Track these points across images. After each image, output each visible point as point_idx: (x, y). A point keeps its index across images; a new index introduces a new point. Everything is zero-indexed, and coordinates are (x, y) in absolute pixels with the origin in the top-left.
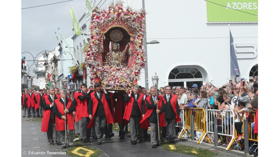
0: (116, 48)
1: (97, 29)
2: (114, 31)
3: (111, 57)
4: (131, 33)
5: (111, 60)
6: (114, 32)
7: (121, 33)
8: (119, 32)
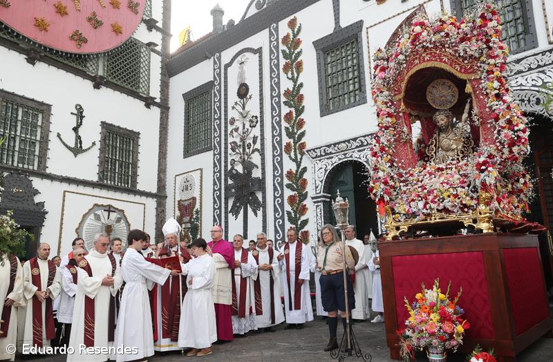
0: (443, 122)
1: (386, 93)
2: (432, 84)
3: (435, 146)
4: (466, 72)
5: (435, 153)
6: (433, 87)
7: (450, 83)
8: (444, 84)
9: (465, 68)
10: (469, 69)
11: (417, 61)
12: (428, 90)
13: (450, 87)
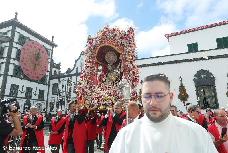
0: (110, 68)
1: (90, 53)
2: (108, 53)
3: (106, 77)
4: (121, 50)
5: (106, 80)
7: (115, 54)
9: (121, 49)
10: (122, 50)
11: (103, 42)
12: (106, 55)
13: (114, 55)
